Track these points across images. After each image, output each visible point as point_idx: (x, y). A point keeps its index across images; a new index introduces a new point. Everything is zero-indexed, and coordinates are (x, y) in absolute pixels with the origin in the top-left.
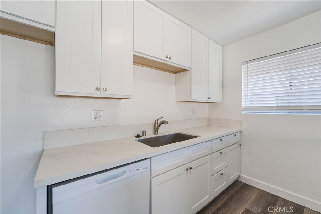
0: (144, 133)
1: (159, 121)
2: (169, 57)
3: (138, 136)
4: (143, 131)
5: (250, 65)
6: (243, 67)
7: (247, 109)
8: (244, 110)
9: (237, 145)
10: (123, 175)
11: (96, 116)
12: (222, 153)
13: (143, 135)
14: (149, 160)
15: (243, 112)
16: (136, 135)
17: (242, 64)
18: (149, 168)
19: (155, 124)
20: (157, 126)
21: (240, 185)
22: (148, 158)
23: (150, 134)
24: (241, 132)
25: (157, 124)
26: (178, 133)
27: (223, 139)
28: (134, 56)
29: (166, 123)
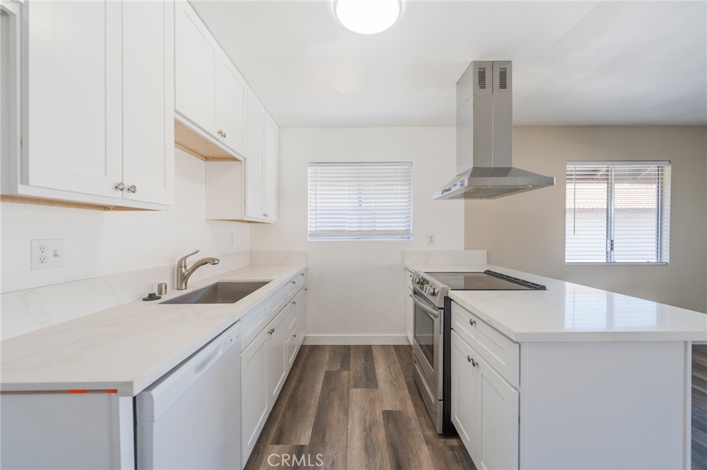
7: (313, 235)
9: (303, 291)
16: (147, 296)
21: (307, 350)
25: (185, 267)
26: (217, 283)
28: (177, 123)
29: (216, 262)
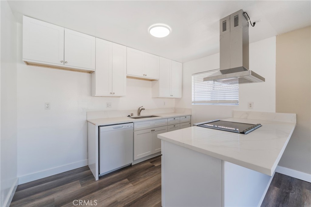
0: (132, 115)
1: (140, 109)
2: (145, 75)
3: (129, 116)
4: (132, 114)
5: (196, 76)
6: (193, 77)
8: (193, 102)
10: (122, 127)
11: (108, 105)
12: (175, 126)
13: (132, 116)
14: (133, 124)
15: (193, 104)
17: (192, 75)
18: (133, 126)
19: (139, 110)
20: (140, 111)
22: (132, 122)
23: (136, 115)
24: (191, 116)
27: (176, 118)
